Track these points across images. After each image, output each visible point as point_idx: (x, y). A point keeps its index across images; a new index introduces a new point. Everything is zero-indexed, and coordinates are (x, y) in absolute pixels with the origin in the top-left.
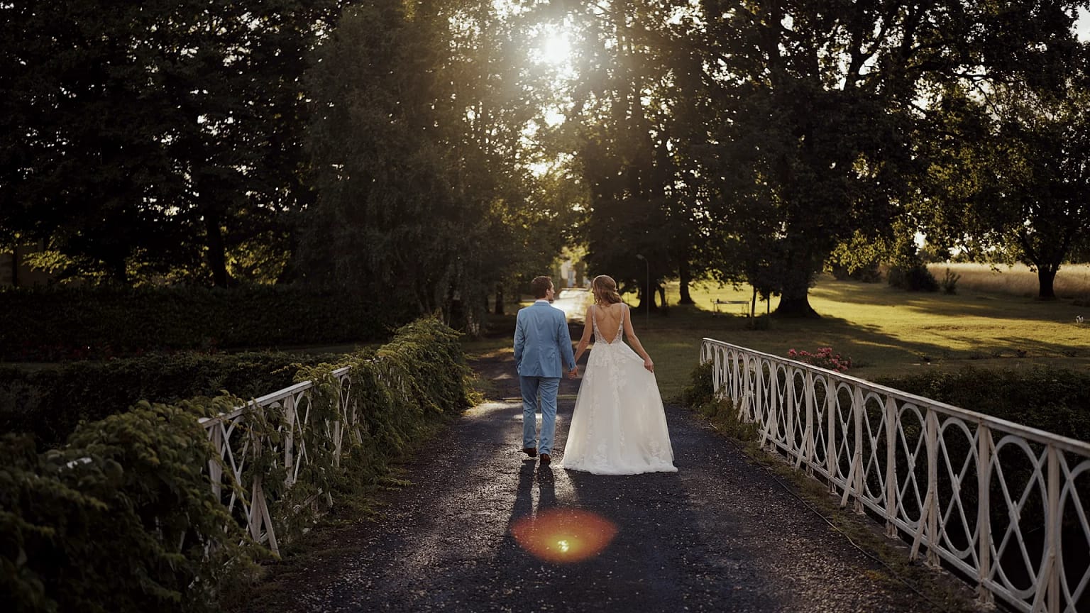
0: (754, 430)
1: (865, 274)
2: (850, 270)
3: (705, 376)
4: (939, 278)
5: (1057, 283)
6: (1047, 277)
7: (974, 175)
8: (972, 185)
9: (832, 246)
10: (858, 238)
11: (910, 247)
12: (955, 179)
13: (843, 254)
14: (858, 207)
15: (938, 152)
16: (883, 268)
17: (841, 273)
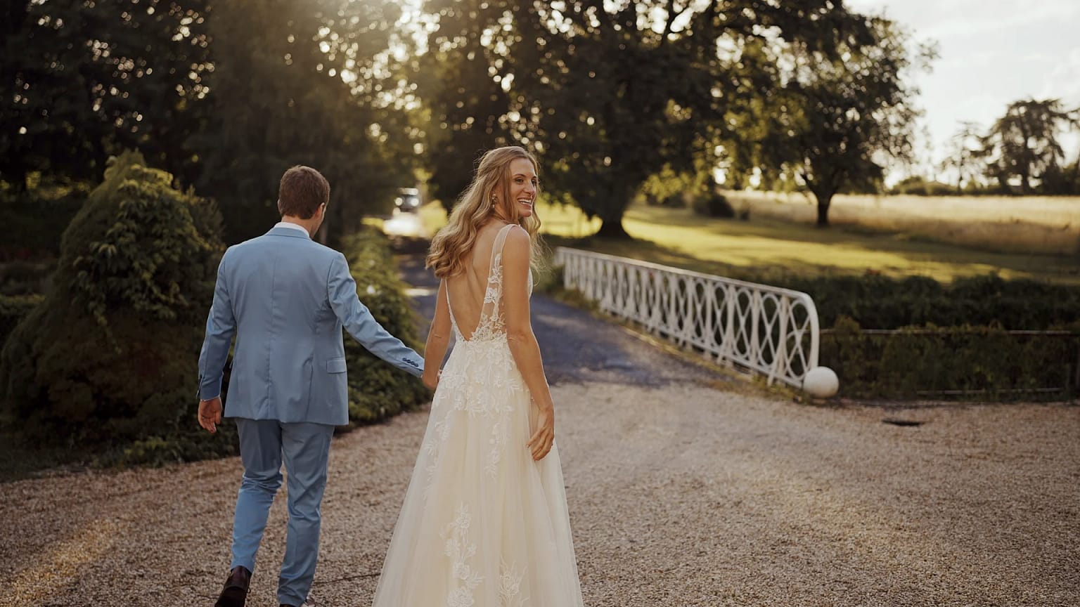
0: (596, 304)
1: (674, 202)
2: (660, 198)
3: (559, 274)
4: (737, 206)
5: (832, 213)
6: (823, 208)
7: (762, 123)
8: (760, 132)
9: (645, 178)
10: (667, 171)
11: (711, 182)
12: (747, 125)
13: (655, 185)
14: (668, 146)
15: (734, 102)
16: (688, 197)
17: (652, 200)
